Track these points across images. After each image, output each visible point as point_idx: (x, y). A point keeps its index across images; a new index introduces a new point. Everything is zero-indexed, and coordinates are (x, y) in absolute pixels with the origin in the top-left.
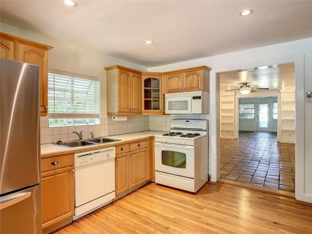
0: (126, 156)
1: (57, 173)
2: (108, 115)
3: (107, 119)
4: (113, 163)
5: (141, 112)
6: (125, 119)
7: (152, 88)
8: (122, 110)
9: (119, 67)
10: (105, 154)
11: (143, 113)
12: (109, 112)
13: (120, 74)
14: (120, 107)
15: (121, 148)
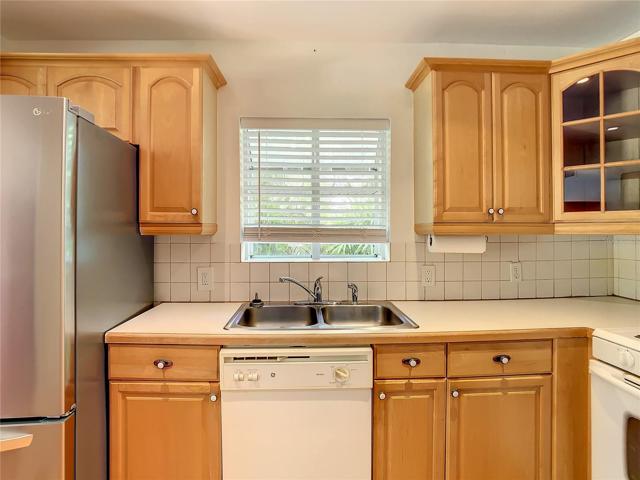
0: (429, 391)
1: (171, 391)
2: (417, 232)
3: (414, 244)
4: (366, 407)
5: (548, 223)
6: (478, 247)
7: (601, 118)
8: (447, 216)
9: (437, 65)
10: (328, 367)
11: (558, 228)
12: (419, 222)
13: (443, 88)
14: (441, 203)
15: (406, 356)
